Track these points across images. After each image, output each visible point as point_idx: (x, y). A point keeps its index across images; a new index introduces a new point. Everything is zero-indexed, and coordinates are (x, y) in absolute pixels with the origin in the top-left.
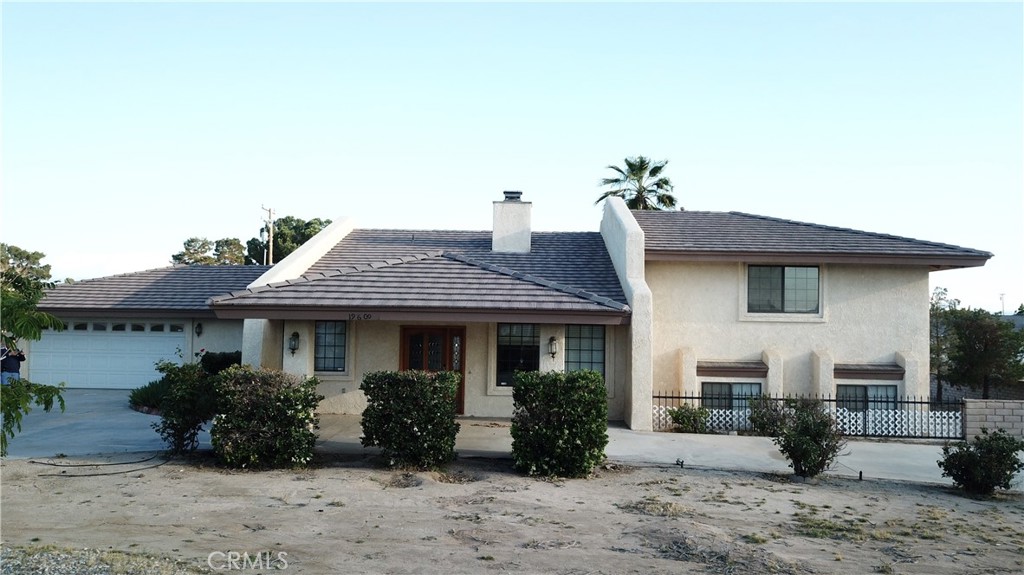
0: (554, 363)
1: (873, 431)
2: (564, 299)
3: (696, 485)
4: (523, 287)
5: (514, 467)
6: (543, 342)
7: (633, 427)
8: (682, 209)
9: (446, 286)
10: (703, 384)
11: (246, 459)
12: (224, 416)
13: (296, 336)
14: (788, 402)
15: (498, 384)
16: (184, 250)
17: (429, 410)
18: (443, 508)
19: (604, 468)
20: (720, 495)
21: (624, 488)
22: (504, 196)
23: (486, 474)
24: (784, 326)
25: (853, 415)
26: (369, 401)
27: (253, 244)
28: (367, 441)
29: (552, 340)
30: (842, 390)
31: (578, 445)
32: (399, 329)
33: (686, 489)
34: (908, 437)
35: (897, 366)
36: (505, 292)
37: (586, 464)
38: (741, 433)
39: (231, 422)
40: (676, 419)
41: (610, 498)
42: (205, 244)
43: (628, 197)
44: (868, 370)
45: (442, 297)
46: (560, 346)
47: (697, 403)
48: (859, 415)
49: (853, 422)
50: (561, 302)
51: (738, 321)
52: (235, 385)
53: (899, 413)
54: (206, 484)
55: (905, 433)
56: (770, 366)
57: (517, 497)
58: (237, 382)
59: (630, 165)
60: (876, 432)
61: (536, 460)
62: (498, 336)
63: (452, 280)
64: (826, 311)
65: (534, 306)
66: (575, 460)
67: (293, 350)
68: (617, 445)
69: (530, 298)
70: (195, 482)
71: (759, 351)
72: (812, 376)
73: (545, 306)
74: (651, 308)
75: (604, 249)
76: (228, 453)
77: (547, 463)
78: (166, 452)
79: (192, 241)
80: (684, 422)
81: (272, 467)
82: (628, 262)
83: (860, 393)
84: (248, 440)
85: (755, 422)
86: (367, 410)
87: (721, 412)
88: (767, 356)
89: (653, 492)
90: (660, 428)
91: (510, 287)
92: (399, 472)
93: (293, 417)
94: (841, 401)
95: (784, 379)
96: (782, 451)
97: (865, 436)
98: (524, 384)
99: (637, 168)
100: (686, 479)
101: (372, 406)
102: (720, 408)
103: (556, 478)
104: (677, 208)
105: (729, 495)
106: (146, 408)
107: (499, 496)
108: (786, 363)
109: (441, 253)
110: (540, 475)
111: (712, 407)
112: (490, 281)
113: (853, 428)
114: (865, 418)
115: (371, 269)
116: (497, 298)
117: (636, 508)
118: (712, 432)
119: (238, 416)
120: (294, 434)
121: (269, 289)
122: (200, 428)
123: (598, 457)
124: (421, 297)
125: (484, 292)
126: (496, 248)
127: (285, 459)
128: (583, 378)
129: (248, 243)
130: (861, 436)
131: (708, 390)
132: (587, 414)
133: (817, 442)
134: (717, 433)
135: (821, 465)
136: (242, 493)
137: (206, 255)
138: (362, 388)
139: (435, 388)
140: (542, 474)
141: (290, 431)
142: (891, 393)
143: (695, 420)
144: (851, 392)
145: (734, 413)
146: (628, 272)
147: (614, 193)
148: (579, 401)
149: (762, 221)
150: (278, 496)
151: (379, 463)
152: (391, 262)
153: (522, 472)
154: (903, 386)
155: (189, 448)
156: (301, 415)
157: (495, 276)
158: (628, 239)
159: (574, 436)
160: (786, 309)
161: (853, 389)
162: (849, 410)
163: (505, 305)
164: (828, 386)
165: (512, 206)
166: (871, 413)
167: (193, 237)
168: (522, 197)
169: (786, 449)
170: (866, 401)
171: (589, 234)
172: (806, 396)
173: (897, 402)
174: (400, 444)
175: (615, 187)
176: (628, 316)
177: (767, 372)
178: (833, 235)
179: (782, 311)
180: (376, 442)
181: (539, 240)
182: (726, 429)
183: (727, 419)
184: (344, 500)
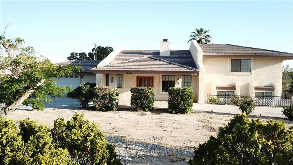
0: (179, 85)
1: (265, 105)
2: (182, 68)
3: (216, 116)
4: (171, 65)
5: (169, 111)
6: (176, 80)
7: (199, 103)
8: (213, 43)
9: (150, 65)
10: (218, 91)
11: (102, 109)
12: (96, 98)
13: (112, 78)
14: (241, 97)
15: (162, 92)
16: (70, 56)
17: (147, 96)
18: (152, 120)
19: (192, 112)
20: (223, 119)
21: (197, 117)
22: (163, 40)
23: (162, 113)
24: (241, 76)
25: (259, 100)
26: (132, 94)
27: (90, 54)
28: (132, 104)
29: (178, 79)
30: (257, 93)
31: (185, 106)
32: (136, 77)
33: (213, 117)
34: (275, 106)
35: (273, 87)
36: (166, 67)
37: (187, 111)
38: (228, 104)
39: (98, 99)
40: (210, 101)
41: (194, 119)
42: (76, 54)
43: (197, 40)
44: (264, 88)
45: (150, 68)
46: (180, 81)
47: (216, 97)
48: (261, 100)
49: (259, 102)
50: (181, 69)
51: (228, 75)
52: (98, 90)
53: (272, 100)
54: (93, 114)
55: (274, 105)
56: (236, 87)
57: (170, 118)
58: (99, 90)
59: (198, 31)
60: (266, 105)
61: (174, 110)
62: (162, 79)
63: (152, 64)
64: (253, 71)
65: (174, 70)
66: (185, 110)
67: (112, 82)
68: (195, 107)
69: (173, 68)
70: (91, 114)
71: (234, 83)
72: (248, 90)
73: (177, 70)
74: (204, 71)
75: (191, 55)
76: (97, 107)
77: (177, 111)
78: (81, 107)
79: (73, 53)
80: (212, 102)
81: (108, 111)
82: (198, 59)
83: (262, 94)
84: (102, 104)
85: (232, 102)
86: (132, 97)
87: (223, 99)
88: (236, 84)
89: (205, 118)
90: (206, 103)
91: (167, 65)
92: (140, 112)
93: (113, 98)
94: (256, 96)
95: (240, 90)
96: (239, 108)
97: (263, 105)
98: (171, 90)
99: (200, 32)
100: (213, 115)
101: (133, 96)
102: (222, 98)
103: (180, 114)
104: (211, 43)
105: (225, 119)
106: (71, 97)
107: (165, 118)
108: (241, 86)
109: (148, 56)
110: (175, 114)
111: (220, 98)
112: (162, 64)
113: (259, 104)
114: (263, 101)
115: (130, 61)
116: (164, 68)
117: (201, 121)
118: (220, 104)
119: (100, 98)
120: (113, 102)
121: (105, 66)
122: (89, 101)
123: (190, 109)
124: (144, 68)
125: (160, 67)
126: (161, 55)
127: (111, 109)
128: (187, 89)
129: (89, 53)
130: (262, 106)
131: (219, 93)
132: (188, 98)
133: (249, 106)
134: (221, 104)
135: (250, 112)
136: (103, 116)
137: (76, 57)
138: (130, 91)
139: (149, 91)
140: (176, 113)
141: (112, 102)
142: (270, 94)
143: (215, 101)
144: (259, 94)
145: (226, 99)
146: (198, 61)
147: (194, 39)
148: (186, 95)
149: (235, 47)
150: (112, 117)
151: (135, 110)
152: (135, 59)
153: (171, 112)
154: (274, 92)
155: (86, 106)
156: (115, 98)
157: (163, 62)
158: (198, 52)
159: (184, 104)
160: (241, 71)
161: (260, 93)
162: (258, 99)
163: (166, 70)
164: (253, 92)
165: (165, 43)
166: (264, 99)
167: (73, 52)
168: (168, 40)
169: (240, 108)
170: (263, 96)
171: (186, 50)
172: (246, 95)
173: (272, 96)
174: (140, 105)
175: (193, 37)
176: (198, 73)
177: (235, 88)
178: (256, 50)
179: (240, 72)
180: (134, 105)
181: (172, 52)
182: (224, 104)
183: (224, 101)
184: (128, 118)
